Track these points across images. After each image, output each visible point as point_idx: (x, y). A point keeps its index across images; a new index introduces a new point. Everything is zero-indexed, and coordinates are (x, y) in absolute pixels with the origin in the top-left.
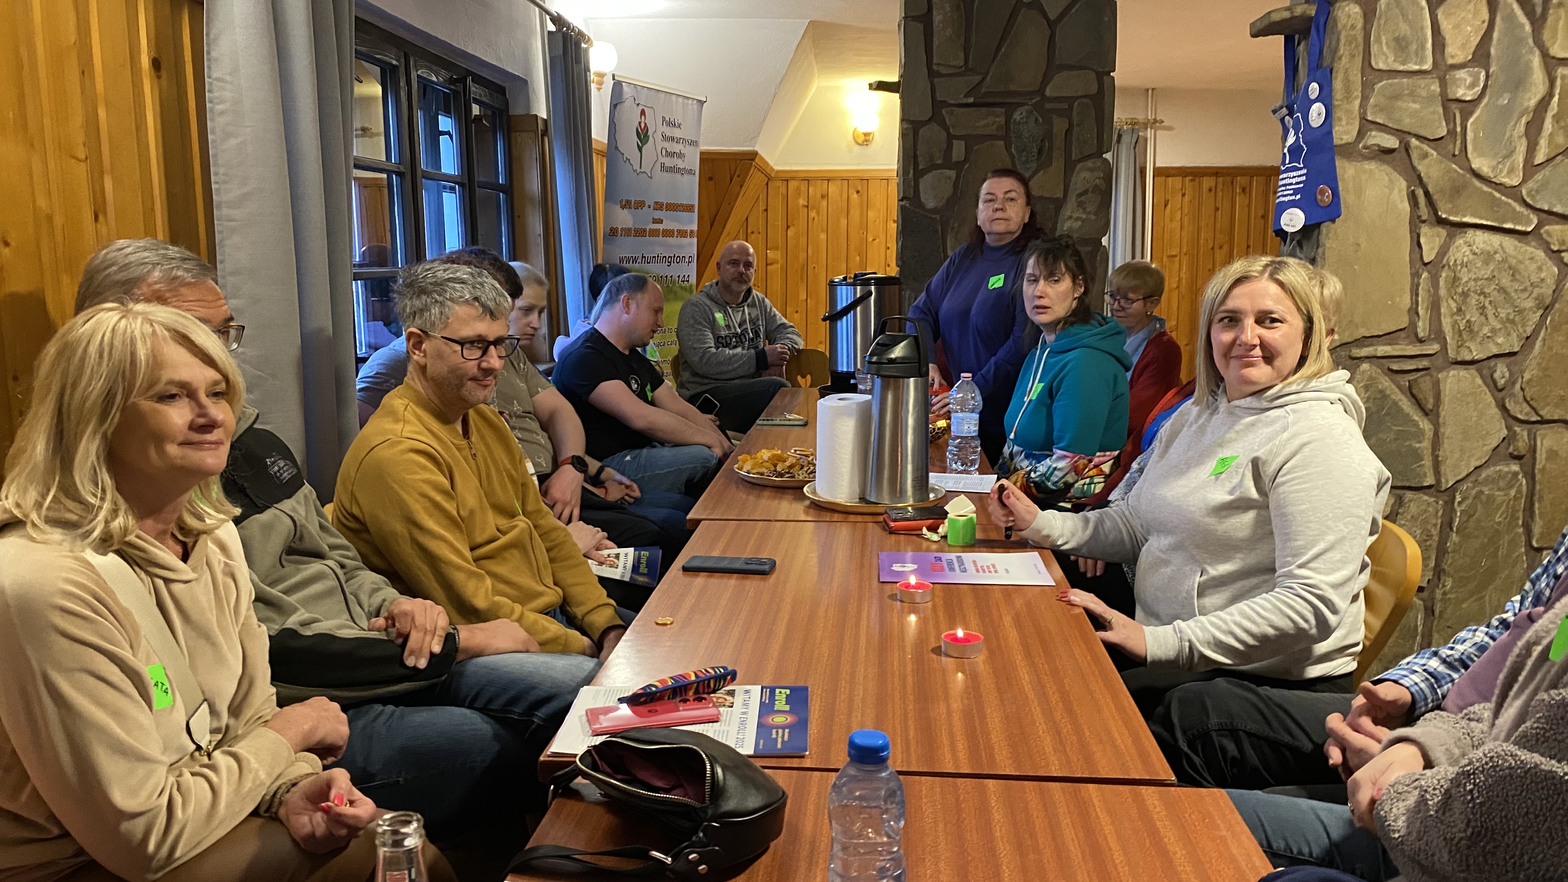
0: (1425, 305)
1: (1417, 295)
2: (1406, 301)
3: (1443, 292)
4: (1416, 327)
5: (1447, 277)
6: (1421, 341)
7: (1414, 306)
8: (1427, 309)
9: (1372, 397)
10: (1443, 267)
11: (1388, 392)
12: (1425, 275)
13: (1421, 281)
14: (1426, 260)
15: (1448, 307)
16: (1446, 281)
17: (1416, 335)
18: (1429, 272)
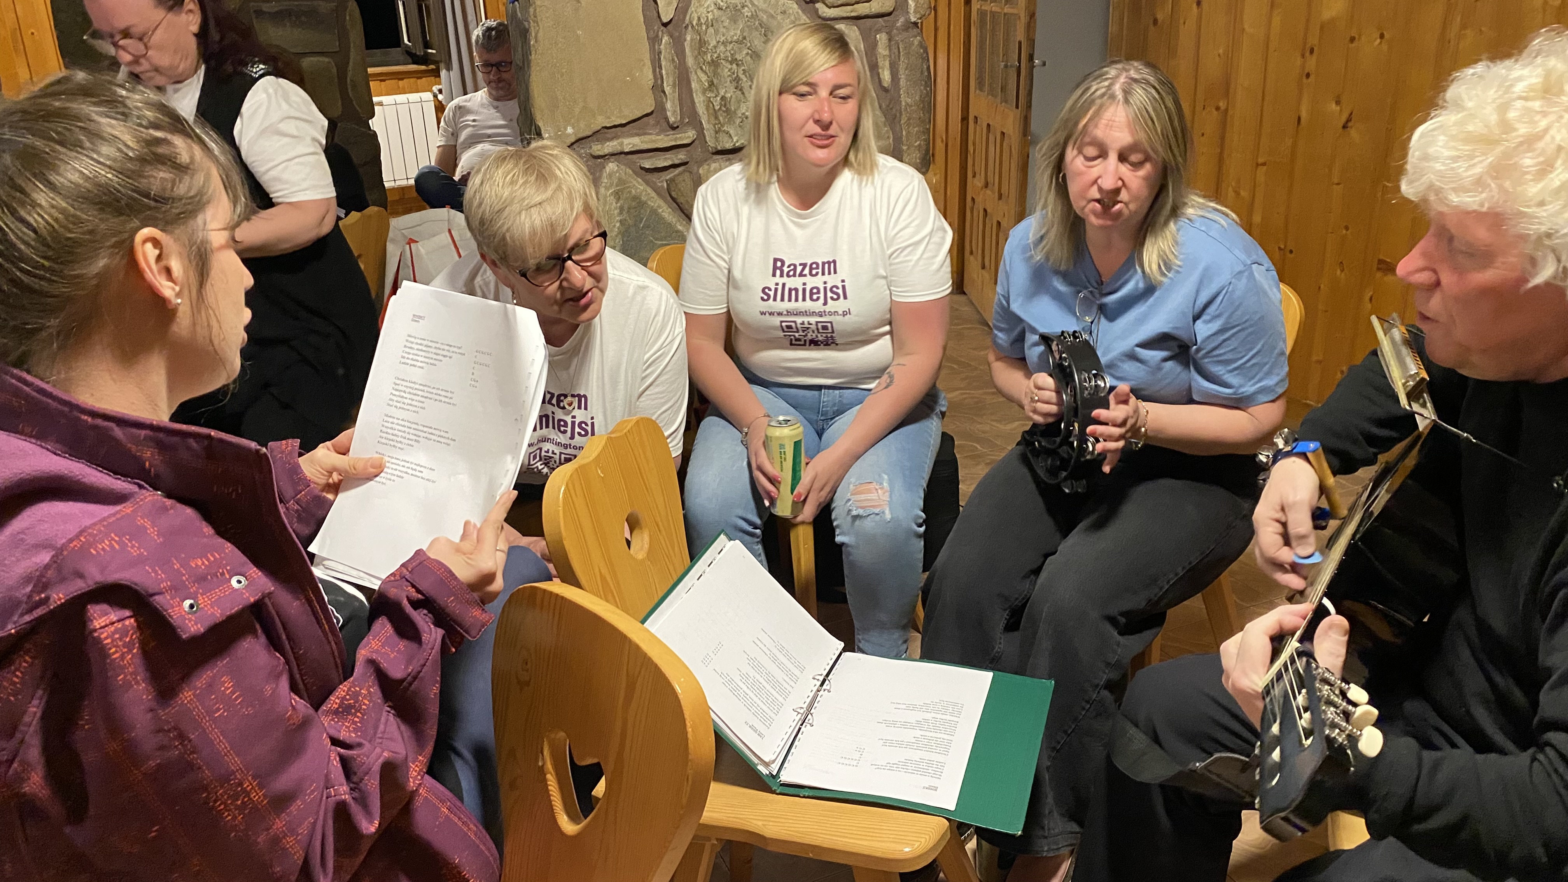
0: (671, 79)
1: (660, 67)
2: (647, 76)
3: (690, 61)
4: (664, 110)
5: (692, 40)
6: (674, 128)
7: (659, 82)
8: (674, 86)
9: (626, 207)
10: (686, 27)
11: (644, 198)
12: (665, 39)
13: (662, 47)
14: (665, 20)
15: (698, 80)
16: (691, 46)
17: (666, 119)
18: (671, 36)
